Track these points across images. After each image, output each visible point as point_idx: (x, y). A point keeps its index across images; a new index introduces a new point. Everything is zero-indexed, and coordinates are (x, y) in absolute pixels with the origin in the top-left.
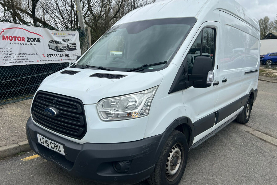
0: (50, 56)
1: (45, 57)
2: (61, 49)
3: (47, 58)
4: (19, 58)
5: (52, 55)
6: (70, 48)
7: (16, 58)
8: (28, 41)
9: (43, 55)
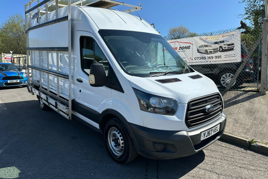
0: (197, 59)
1: (192, 59)
2: (211, 52)
3: (194, 61)
4: (170, 61)
5: (199, 58)
6: (224, 49)
7: (167, 62)
8: (179, 49)
9: (191, 58)
